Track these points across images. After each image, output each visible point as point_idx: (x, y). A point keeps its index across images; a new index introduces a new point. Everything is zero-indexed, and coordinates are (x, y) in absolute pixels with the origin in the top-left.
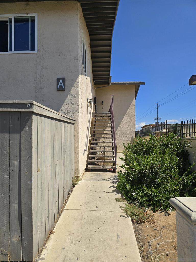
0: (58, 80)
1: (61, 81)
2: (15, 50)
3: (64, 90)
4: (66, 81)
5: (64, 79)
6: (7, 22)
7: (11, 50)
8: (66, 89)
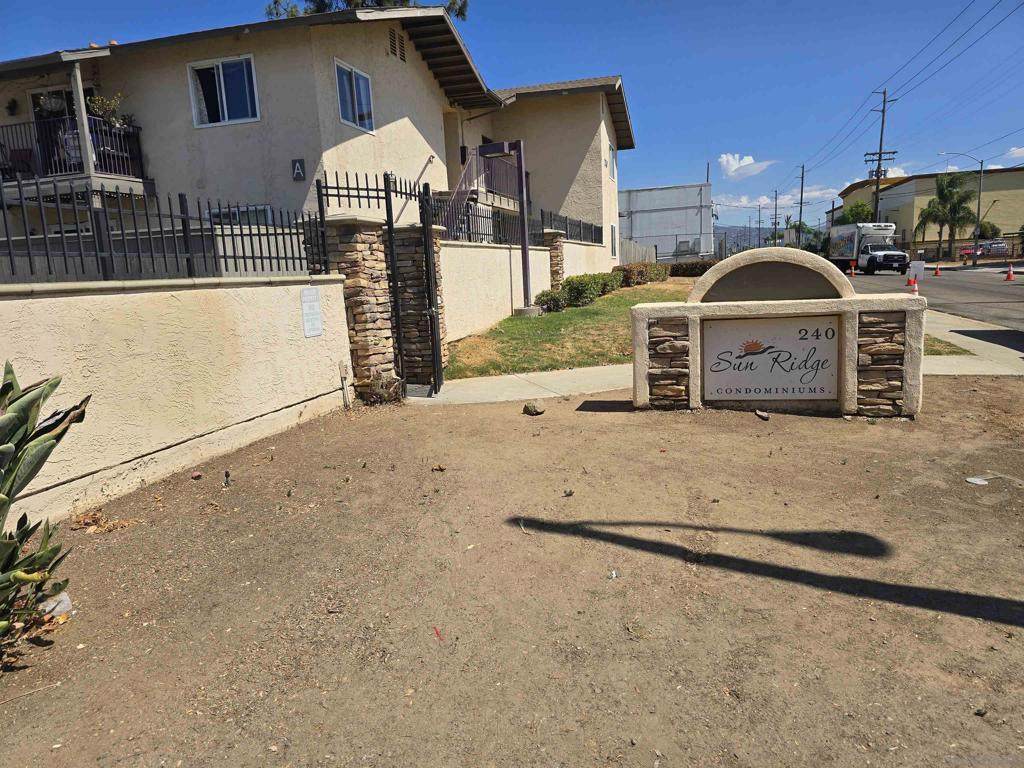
0: (294, 162)
1: (298, 164)
2: (229, 118)
3: (304, 179)
4: (306, 165)
5: (301, 162)
6: (213, 69)
7: (224, 119)
8: (307, 177)
